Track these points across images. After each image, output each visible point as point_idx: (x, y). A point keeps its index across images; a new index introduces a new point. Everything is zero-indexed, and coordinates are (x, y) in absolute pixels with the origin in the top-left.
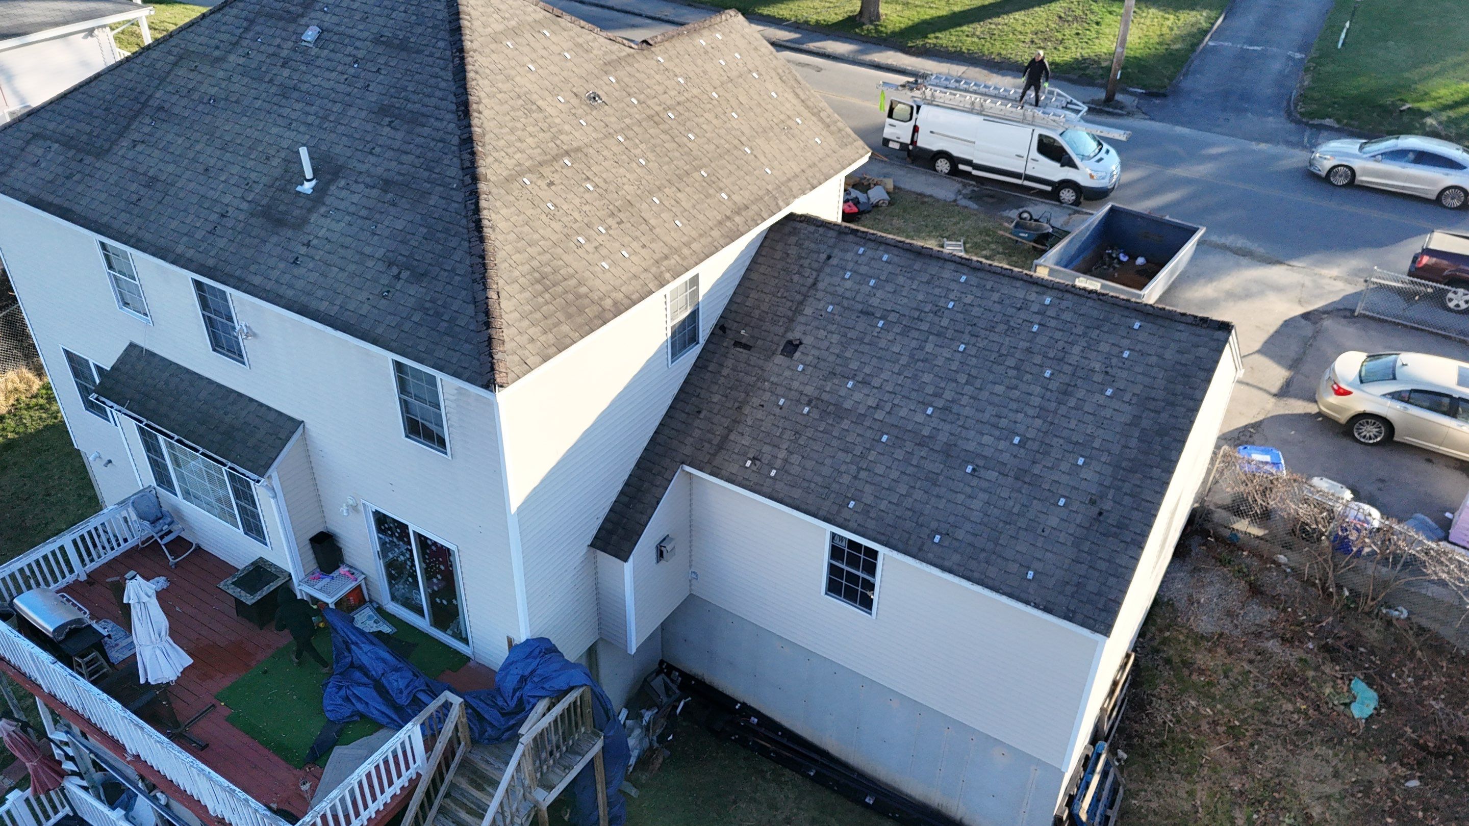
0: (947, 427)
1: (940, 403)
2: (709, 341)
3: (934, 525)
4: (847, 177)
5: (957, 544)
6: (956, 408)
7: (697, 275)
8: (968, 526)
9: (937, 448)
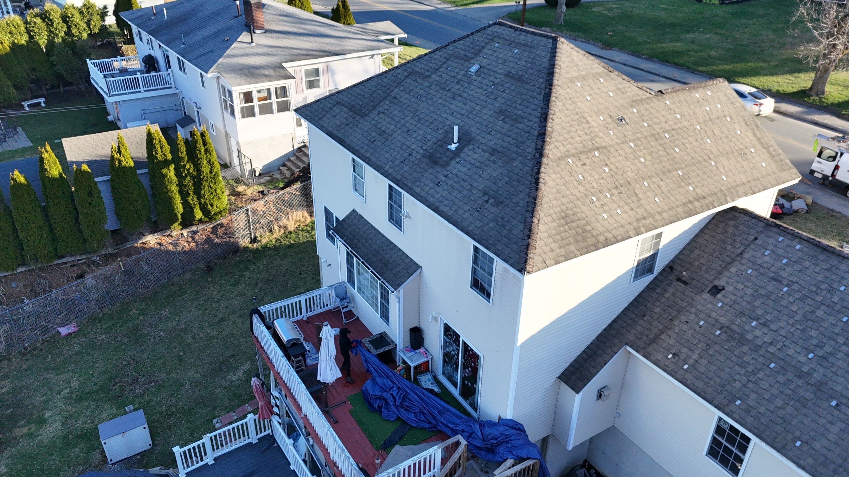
0: (822, 370)
1: (820, 352)
2: (660, 274)
3: (797, 434)
4: (780, 191)
5: (813, 452)
6: (831, 359)
7: (662, 233)
8: (824, 442)
9: (812, 382)
